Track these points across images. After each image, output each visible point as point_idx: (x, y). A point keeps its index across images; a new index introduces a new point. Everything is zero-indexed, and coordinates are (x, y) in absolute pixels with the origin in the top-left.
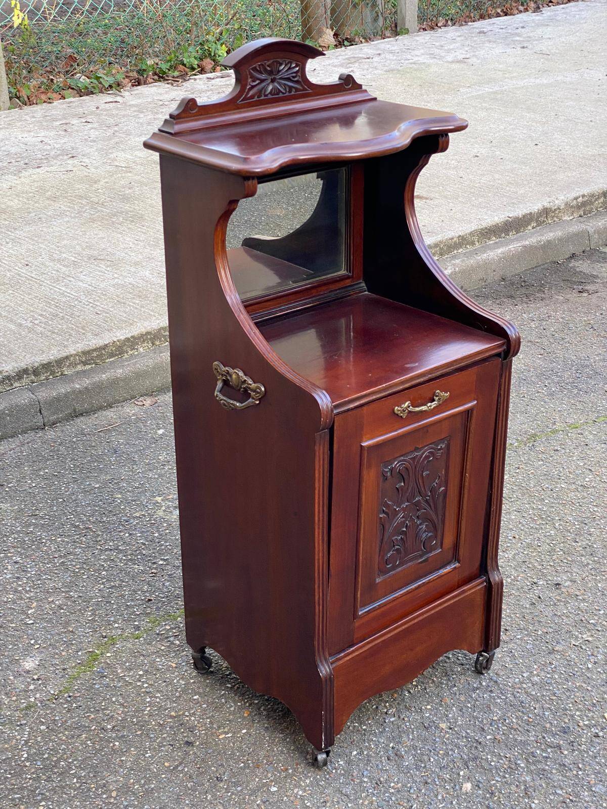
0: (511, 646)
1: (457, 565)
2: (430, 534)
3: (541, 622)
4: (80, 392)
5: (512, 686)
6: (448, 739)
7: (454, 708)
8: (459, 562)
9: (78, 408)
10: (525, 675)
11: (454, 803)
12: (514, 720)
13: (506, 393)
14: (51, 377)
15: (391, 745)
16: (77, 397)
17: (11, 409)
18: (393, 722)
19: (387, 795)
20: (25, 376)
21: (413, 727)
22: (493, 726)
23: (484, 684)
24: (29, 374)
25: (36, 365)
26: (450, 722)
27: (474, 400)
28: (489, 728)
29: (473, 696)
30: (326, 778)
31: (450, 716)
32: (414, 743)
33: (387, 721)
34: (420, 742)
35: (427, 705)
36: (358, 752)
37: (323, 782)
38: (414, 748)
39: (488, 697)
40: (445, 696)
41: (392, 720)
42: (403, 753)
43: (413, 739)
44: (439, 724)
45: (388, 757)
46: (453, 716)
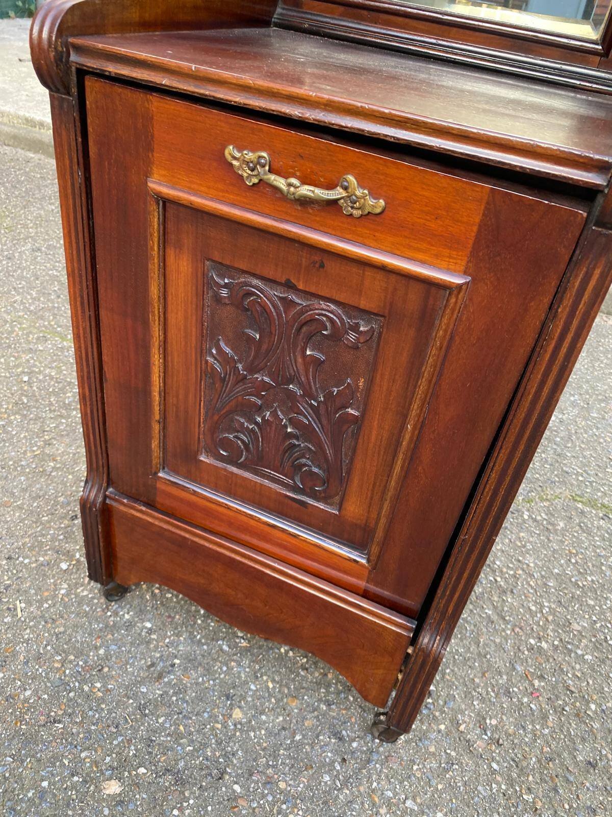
0: (466, 759)
1: (364, 561)
2: (315, 470)
3: (556, 791)
5: (373, 791)
6: (213, 729)
7: (281, 718)
8: (369, 561)
10: (409, 803)
11: (76, 779)
13: (575, 323)
15: (177, 661)
18: (222, 650)
19: (77, 684)
21: (222, 676)
22: (264, 788)
23: (355, 745)
26: (250, 722)
27: (465, 273)
28: (257, 782)
29: (321, 738)
30: (96, 609)
31: (264, 717)
32: (191, 688)
33: (220, 642)
34: (194, 694)
35: (273, 681)
36: (150, 629)
37: (87, 609)
38: (180, 690)
39: (327, 760)
40: (303, 699)
41: (225, 648)
42: (166, 680)
43: (197, 684)
44: (240, 707)
45: (153, 665)
46: (265, 722)
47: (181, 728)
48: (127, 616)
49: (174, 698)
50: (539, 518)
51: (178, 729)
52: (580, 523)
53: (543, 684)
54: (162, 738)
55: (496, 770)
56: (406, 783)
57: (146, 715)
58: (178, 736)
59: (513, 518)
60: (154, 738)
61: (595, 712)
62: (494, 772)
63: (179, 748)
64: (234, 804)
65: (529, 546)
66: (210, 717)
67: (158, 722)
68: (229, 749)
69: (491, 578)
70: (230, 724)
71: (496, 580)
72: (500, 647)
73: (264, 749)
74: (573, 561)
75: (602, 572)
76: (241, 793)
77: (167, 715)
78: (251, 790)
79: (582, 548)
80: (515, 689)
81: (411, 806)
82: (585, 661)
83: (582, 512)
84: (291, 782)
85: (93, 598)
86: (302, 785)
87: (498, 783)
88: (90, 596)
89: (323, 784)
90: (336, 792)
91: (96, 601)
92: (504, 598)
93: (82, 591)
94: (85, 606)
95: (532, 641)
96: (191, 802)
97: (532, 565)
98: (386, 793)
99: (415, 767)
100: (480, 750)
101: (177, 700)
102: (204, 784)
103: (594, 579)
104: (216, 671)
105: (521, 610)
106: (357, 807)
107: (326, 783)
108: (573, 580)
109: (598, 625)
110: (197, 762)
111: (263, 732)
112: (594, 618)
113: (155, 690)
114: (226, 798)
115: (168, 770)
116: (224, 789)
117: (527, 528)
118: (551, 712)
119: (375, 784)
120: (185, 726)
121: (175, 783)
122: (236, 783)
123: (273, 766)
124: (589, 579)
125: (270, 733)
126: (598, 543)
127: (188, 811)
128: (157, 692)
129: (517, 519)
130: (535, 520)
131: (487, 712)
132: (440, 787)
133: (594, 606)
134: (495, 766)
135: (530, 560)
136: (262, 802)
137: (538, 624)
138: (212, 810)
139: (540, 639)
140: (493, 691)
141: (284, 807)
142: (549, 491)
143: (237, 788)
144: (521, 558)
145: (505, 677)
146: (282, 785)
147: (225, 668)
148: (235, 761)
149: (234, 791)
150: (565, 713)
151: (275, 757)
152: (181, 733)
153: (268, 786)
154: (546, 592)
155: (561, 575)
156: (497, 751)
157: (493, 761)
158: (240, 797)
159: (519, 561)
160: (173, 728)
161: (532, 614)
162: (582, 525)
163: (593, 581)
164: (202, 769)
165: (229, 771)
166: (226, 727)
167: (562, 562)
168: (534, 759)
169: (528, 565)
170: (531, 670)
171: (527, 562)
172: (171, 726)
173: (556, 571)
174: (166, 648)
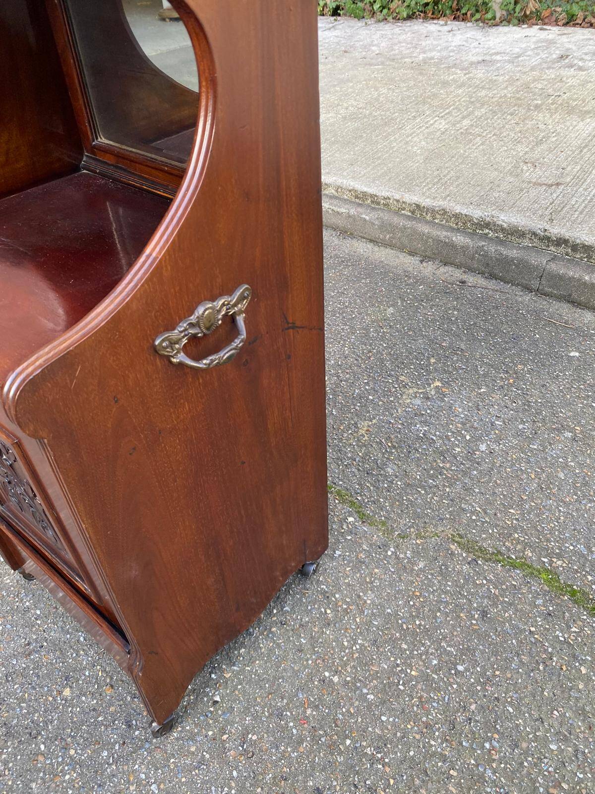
4: (585, 283)
5: (133, 771)
6: (46, 700)
7: (95, 701)
9: (575, 296)
10: (154, 787)
12: (67, 777)
14: (586, 260)
15: (45, 644)
16: (579, 286)
17: (521, 261)
18: (79, 640)
20: (563, 246)
21: (70, 661)
23: (137, 733)
24: (567, 246)
25: (578, 241)
26: (73, 700)
29: (117, 722)
30: (11, 594)
31: (84, 698)
32: (46, 666)
33: (80, 634)
34: (45, 671)
35: (104, 671)
36: (39, 616)
37: (5, 594)
38: (38, 666)
39: (112, 740)
40: (118, 689)
41: (82, 639)
42: (32, 657)
43: (52, 664)
44: (71, 687)
45: (29, 644)
46: (83, 702)
47: (26, 695)
48: (27, 604)
49: (31, 672)
50: (402, 556)
51: (24, 696)
52: (442, 565)
53: (314, 713)
54: (11, 700)
55: (234, 777)
56: (160, 771)
57: (8, 681)
58: (22, 700)
59: (376, 553)
60: (6, 699)
61: (347, 748)
62: (232, 778)
63: (18, 709)
64: (36, 758)
65: (377, 583)
66: (48, 691)
67: (13, 688)
68: (50, 717)
69: (323, 610)
70: (59, 699)
71: (326, 612)
72: (296, 673)
73: (72, 723)
74: (411, 603)
75: (435, 617)
76: (44, 751)
77: (22, 684)
78: (51, 750)
79: (428, 591)
80: (288, 713)
81: (154, 789)
82: (366, 700)
83: (452, 554)
84: (80, 752)
85: (12, 586)
86: (85, 755)
87: (230, 788)
88: (10, 584)
89: (100, 757)
90: (106, 766)
91: (12, 589)
92: (324, 630)
93: (7, 579)
94: (4, 592)
95: (327, 674)
96: (10, 750)
97: (369, 602)
98: (141, 775)
99: (172, 760)
100: (231, 757)
101: (32, 674)
102: (23, 739)
103: (423, 623)
104: (68, 656)
105: (334, 643)
106: (116, 780)
107: (103, 757)
108: (400, 621)
109: (399, 669)
110: (26, 722)
111: (78, 709)
112: (399, 662)
113: (22, 664)
114: (33, 752)
115: (5, 724)
116: (33, 746)
117: (385, 564)
118: (308, 739)
119: (137, 766)
120: (29, 694)
121: (5, 735)
122: (43, 743)
123: (73, 737)
124: (418, 622)
125: (83, 711)
126: (448, 588)
127: (5, 756)
128: (23, 665)
129: (380, 554)
130: (397, 558)
131: (254, 727)
132: (183, 780)
133: (406, 650)
134: (235, 773)
135: (369, 598)
136: (54, 761)
137: (341, 659)
138: (20, 759)
139: (336, 672)
140: (268, 712)
141: (66, 768)
142: (431, 528)
143: (42, 747)
144: (361, 594)
145: (285, 701)
146: (72, 752)
147: (74, 655)
148: (50, 727)
149: (40, 748)
150: (320, 742)
151: (79, 729)
152: (25, 699)
153: (63, 751)
154: (367, 630)
155: (392, 615)
156: (244, 762)
157: (235, 769)
158: (41, 754)
159: (359, 596)
160: (21, 694)
161: (342, 648)
162: (443, 567)
163: (420, 625)
164: (26, 728)
165: (43, 734)
166: (55, 701)
167: (400, 602)
168: (270, 775)
169: (365, 602)
170: (311, 699)
171: (365, 598)
172: (20, 692)
173: (389, 611)
174: (42, 633)
